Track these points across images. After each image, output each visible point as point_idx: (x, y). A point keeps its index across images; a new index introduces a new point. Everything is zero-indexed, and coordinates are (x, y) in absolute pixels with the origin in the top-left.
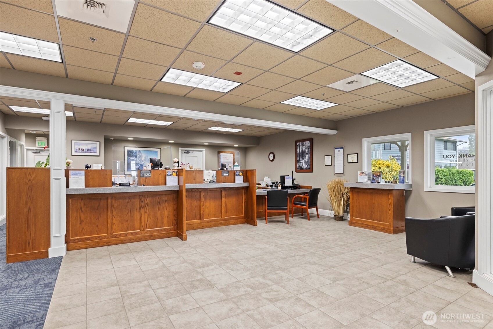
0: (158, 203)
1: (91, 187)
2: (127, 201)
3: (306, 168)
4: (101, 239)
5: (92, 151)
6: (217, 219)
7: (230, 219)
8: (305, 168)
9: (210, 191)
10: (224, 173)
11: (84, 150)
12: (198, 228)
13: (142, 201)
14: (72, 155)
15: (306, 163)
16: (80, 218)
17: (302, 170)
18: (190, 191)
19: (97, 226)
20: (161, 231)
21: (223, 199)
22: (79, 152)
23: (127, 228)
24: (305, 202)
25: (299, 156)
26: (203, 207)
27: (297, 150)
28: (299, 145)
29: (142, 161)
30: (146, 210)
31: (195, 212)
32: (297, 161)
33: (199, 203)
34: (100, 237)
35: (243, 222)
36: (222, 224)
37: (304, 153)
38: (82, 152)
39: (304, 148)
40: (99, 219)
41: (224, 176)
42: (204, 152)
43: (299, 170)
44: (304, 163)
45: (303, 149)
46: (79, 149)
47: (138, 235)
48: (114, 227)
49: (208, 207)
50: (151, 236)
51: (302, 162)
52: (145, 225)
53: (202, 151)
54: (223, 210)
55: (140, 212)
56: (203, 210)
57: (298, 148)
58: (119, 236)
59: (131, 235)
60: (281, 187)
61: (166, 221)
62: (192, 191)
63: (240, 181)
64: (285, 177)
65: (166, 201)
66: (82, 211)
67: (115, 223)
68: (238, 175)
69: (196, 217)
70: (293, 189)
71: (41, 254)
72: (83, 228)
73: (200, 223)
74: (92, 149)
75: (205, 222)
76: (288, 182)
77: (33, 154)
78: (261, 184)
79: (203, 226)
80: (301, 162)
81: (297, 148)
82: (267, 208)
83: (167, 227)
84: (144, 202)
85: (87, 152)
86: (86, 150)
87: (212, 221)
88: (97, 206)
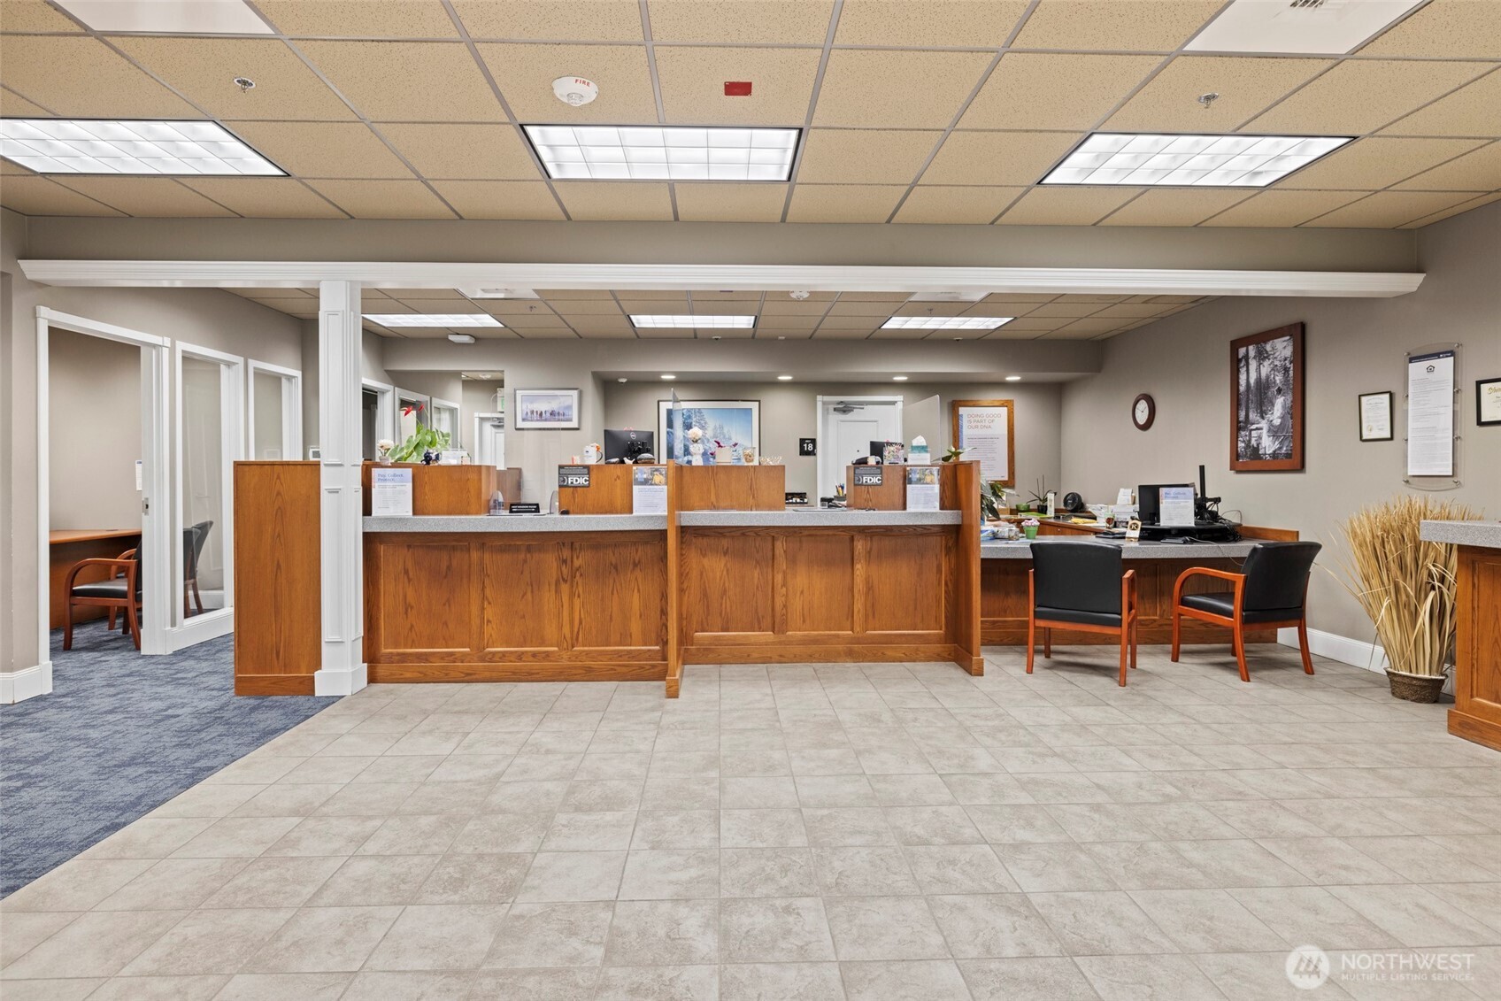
0: (613, 571)
1: (428, 514)
2: (522, 556)
3: (1274, 455)
4: (455, 662)
5: (561, 417)
6: (834, 635)
7: (888, 640)
8: (1269, 451)
9: (810, 535)
10: (862, 475)
11: (544, 414)
12: (766, 660)
13: (565, 561)
14: (517, 429)
15: (1275, 432)
16: (405, 597)
17: (1257, 464)
18: (739, 533)
19: (446, 624)
20: (621, 656)
21: (858, 566)
22: (532, 421)
23: (524, 637)
24: (1229, 596)
25: (1246, 404)
26: (784, 589)
27: (1238, 378)
28: (1246, 357)
29: (706, 441)
30: (577, 587)
31: (754, 604)
32: (1238, 427)
33: (770, 577)
34: (452, 654)
35: (938, 655)
36: (853, 655)
37: (1268, 388)
38: (538, 420)
39: (1265, 370)
40: (450, 606)
41: (862, 485)
42: (900, 405)
43: (1246, 460)
44: (1265, 432)
45: (1263, 375)
46: (532, 412)
47: (551, 661)
48: (488, 630)
49: (802, 592)
50: (589, 670)
51: (1257, 429)
52: (572, 632)
53: (893, 403)
54: (859, 605)
55: (557, 591)
56: (783, 599)
57: (1243, 370)
58: (500, 658)
59: (531, 659)
60: (1142, 529)
61: (635, 627)
62: (743, 534)
63: (924, 504)
64: (1162, 491)
65: (635, 565)
66: (409, 580)
67: (491, 619)
68: (920, 481)
69: (759, 623)
70: (1192, 542)
71: (301, 683)
72: (412, 626)
73: (773, 644)
74: (561, 412)
75: (790, 643)
76: (1177, 511)
77: (494, 430)
78: (1095, 518)
79: (781, 656)
80: (1254, 427)
81: (1238, 371)
82: (1035, 612)
83: (639, 648)
84: (569, 562)
85: (550, 421)
86: (548, 414)
87: (815, 641)
88: (445, 568)
